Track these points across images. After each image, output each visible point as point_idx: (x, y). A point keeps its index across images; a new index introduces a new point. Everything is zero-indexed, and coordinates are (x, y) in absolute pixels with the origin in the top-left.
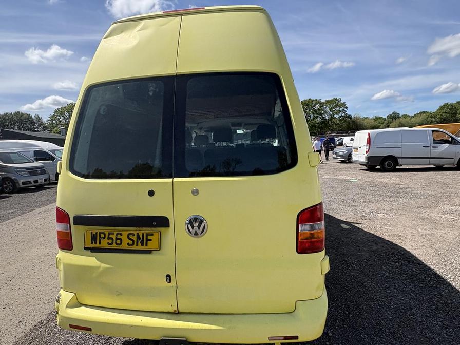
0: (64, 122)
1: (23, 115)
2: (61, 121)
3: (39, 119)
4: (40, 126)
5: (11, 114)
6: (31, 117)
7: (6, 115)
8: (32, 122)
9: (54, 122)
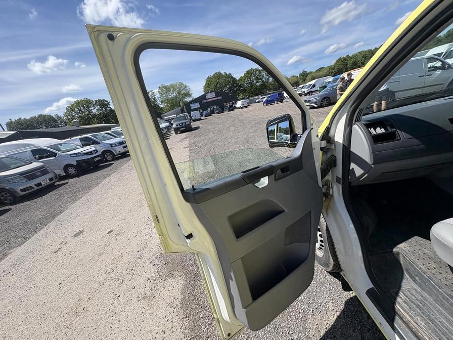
0: (77, 116)
1: (45, 116)
2: (74, 116)
3: (59, 117)
4: (61, 122)
5: (35, 117)
6: (52, 117)
7: (32, 118)
8: (54, 120)
9: (69, 117)
